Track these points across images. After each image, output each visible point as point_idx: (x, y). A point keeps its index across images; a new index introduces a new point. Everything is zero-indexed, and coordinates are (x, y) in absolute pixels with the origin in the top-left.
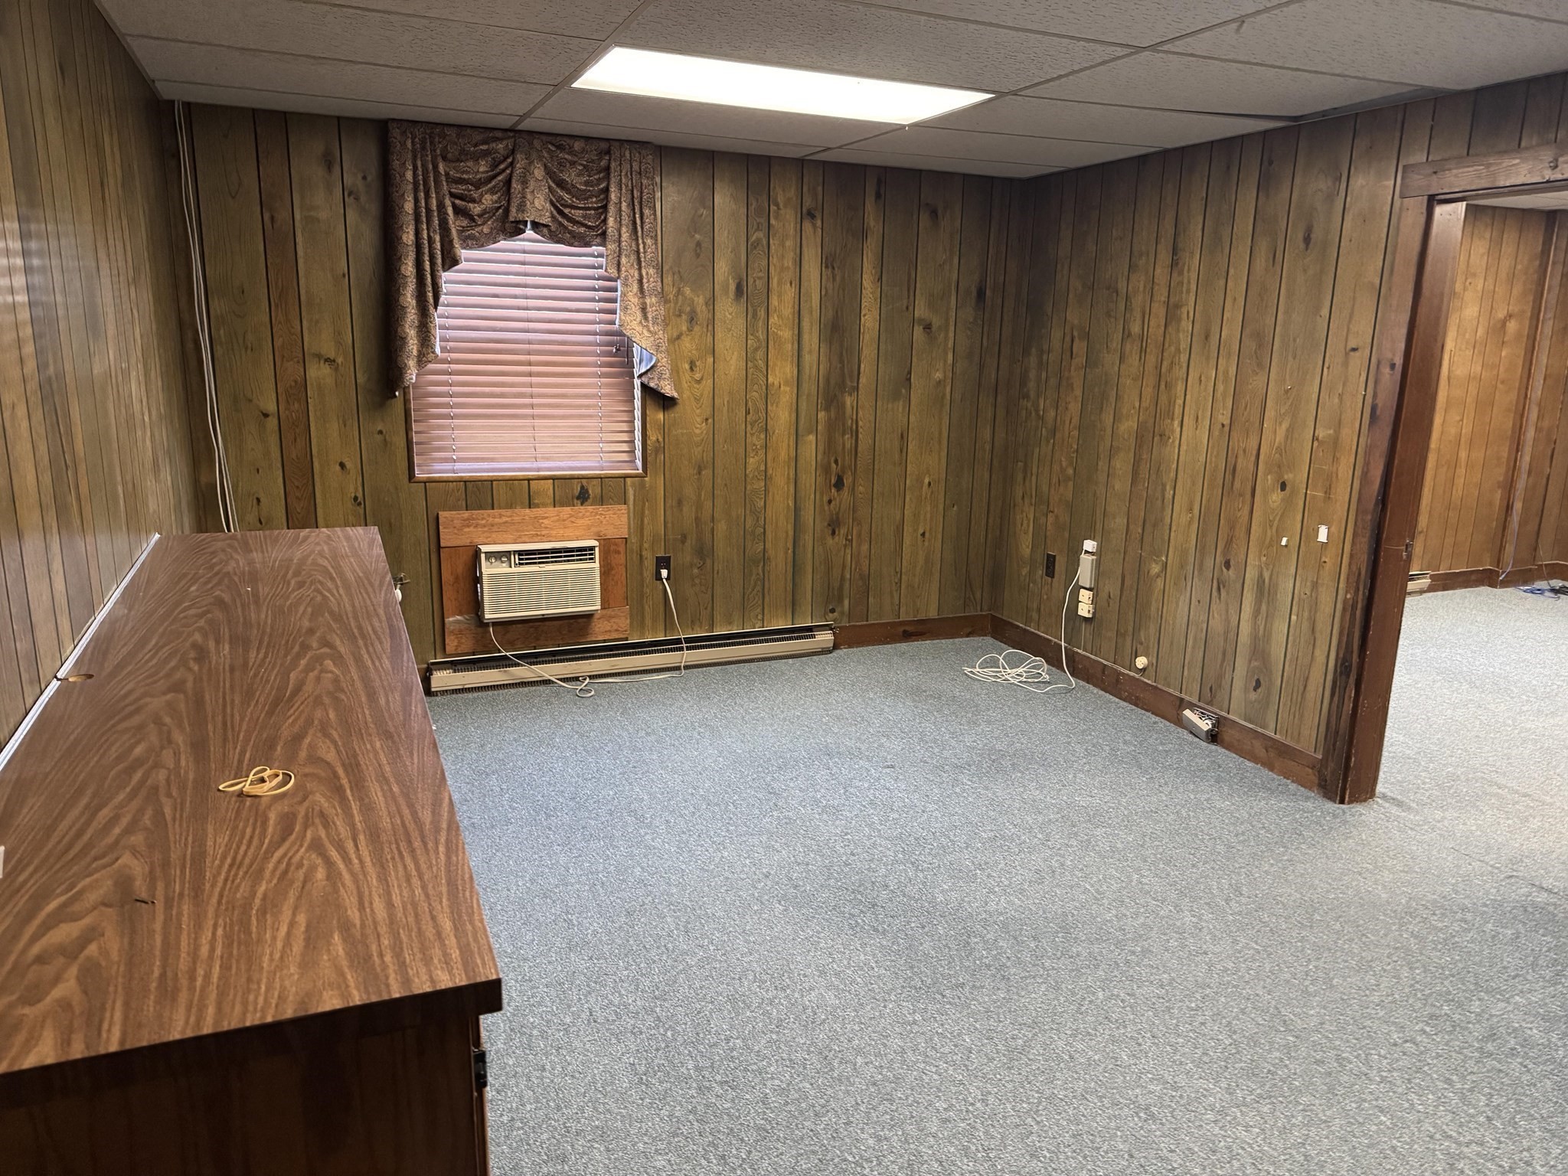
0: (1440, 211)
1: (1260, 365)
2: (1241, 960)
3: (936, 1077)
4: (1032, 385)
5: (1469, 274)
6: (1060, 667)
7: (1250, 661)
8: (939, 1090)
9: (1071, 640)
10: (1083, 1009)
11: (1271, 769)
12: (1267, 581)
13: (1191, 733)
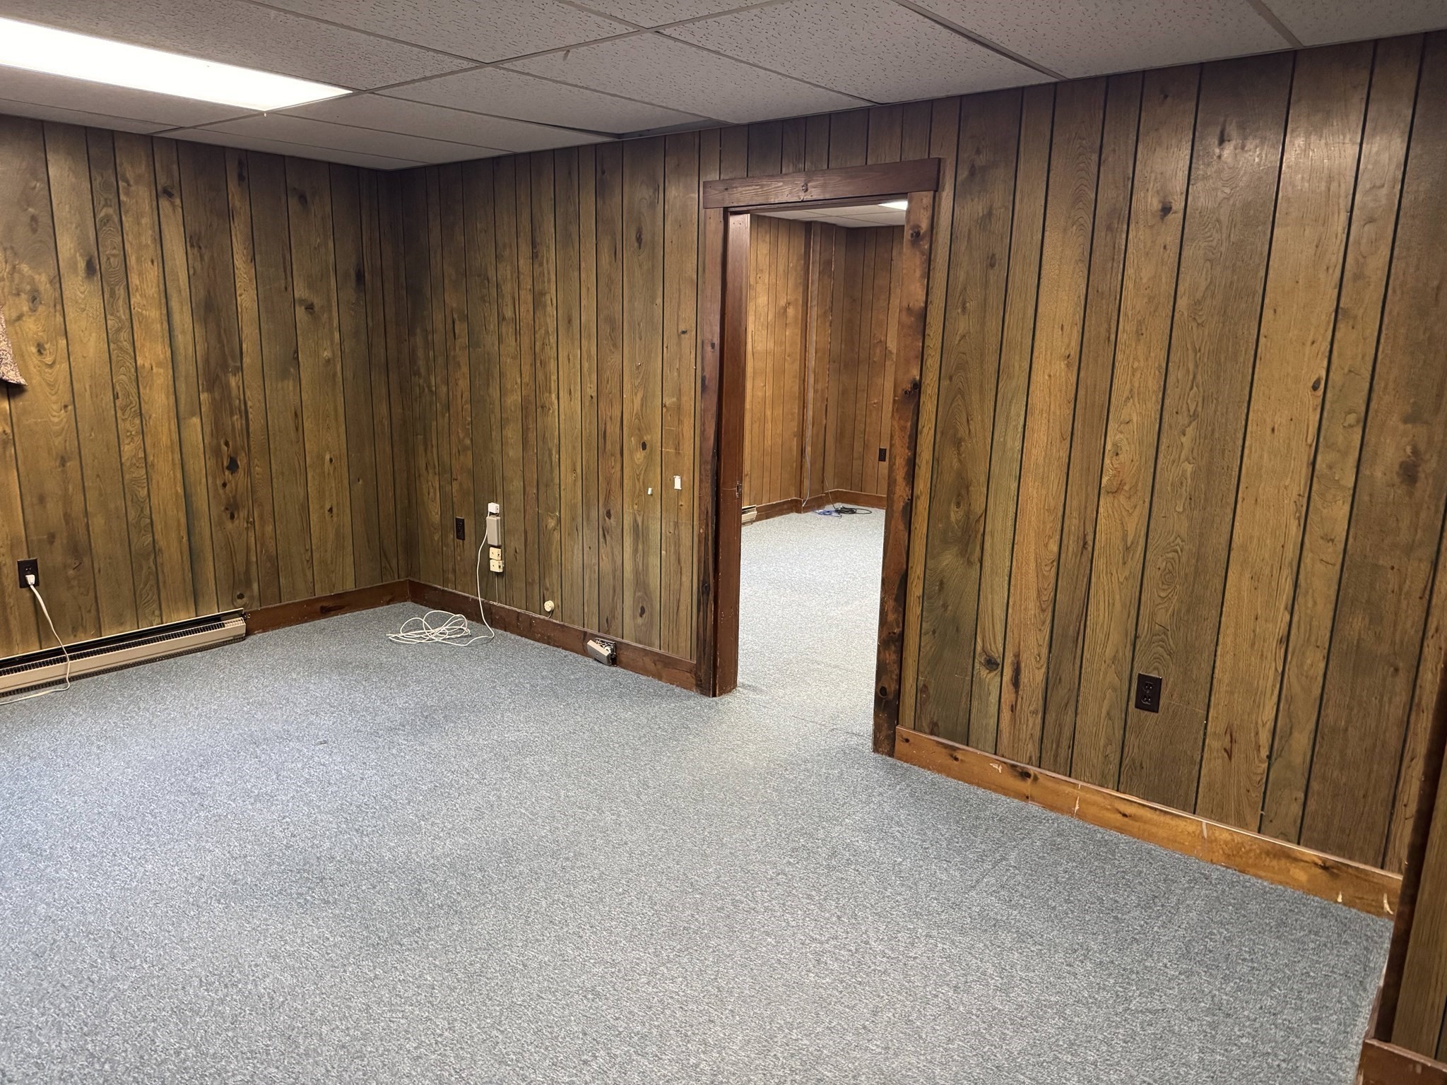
0: (734, 221)
1: (615, 345)
2: (654, 841)
3: (403, 1021)
4: (421, 363)
5: (759, 270)
6: (479, 620)
7: (635, 593)
8: (407, 1032)
9: (486, 594)
10: (530, 920)
11: (660, 679)
12: (640, 524)
13: (595, 659)
